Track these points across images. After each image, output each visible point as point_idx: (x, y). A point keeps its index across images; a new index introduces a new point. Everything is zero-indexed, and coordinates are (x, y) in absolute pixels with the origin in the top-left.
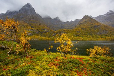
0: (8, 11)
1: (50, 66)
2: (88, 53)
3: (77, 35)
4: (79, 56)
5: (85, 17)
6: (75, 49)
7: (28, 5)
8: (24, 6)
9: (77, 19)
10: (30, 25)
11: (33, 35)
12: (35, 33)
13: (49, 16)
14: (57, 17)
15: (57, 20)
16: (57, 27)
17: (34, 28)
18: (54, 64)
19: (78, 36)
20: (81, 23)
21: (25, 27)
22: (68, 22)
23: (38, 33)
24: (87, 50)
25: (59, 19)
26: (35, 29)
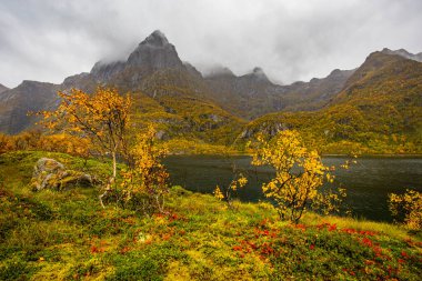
1: (240, 253)
2: (395, 213)
3: (339, 136)
4: (354, 223)
6: (335, 191)
7: (157, 38)
8: (143, 43)
9: (336, 71)
10: (162, 103)
11: (171, 137)
12: (178, 130)
13: (226, 69)
14: (256, 69)
15: (256, 80)
16: (257, 107)
17: (174, 112)
18: (255, 248)
19: (346, 137)
20: (356, 86)
21: (145, 111)
22: (298, 84)
23: (189, 130)
24: (393, 197)
25: (264, 75)
26: (180, 117)
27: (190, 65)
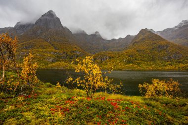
0: (18, 23)
3: (129, 62)
5: (143, 32)
7: (50, 14)
8: (43, 16)
9: (128, 36)
10: (52, 45)
11: (57, 61)
12: (60, 58)
13: (83, 31)
14: (96, 32)
15: (96, 37)
16: (97, 49)
17: (58, 49)
19: (132, 62)
20: (136, 42)
21: (44, 48)
22: (114, 40)
23: (66, 58)
25: (99, 35)
26: (61, 52)
27: (67, 28)
